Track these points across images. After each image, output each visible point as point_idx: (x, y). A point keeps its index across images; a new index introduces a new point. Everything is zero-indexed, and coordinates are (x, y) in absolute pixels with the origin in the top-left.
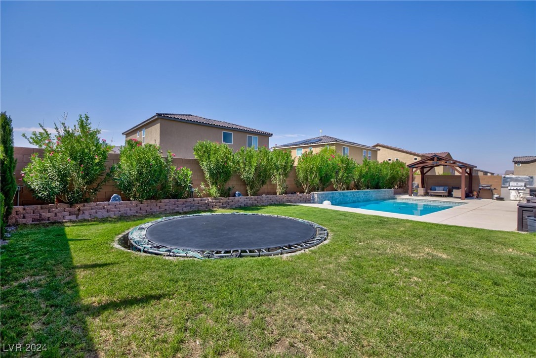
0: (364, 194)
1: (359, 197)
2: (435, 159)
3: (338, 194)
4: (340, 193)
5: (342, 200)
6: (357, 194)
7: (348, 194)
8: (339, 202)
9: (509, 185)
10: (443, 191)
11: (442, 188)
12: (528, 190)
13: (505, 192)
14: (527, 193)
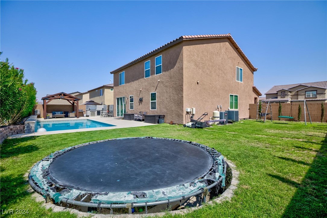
2: (62, 95)
9: (90, 109)
10: (61, 114)
11: (59, 113)
12: (96, 111)
13: (89, 113)
14: (96, 113)
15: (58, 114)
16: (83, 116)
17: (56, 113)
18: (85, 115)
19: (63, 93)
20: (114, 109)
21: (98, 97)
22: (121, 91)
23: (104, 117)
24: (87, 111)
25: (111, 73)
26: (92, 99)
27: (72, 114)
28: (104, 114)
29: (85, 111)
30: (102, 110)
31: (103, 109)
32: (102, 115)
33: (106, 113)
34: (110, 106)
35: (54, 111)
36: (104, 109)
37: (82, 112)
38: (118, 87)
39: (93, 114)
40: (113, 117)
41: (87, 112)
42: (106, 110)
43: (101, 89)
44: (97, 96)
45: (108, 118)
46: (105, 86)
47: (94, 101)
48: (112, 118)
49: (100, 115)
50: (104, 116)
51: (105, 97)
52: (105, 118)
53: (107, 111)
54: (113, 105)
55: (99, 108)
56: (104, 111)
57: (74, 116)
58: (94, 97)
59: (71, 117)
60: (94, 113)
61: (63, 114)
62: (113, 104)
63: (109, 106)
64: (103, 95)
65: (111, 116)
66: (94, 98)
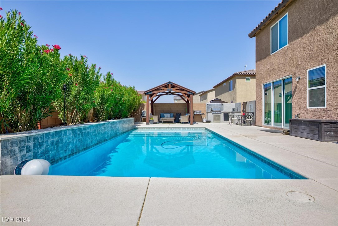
0: (111, 127)
1: (105, 133)
2: (170, 86)
3: (70, 134)
4: (74, 131)
5: (79, 145)
6: (103, 127)
7: (90, 131)
8: (73, 150)
9: (212, 111)
10: (171, 117)
11: (169, 115)
12: (223, 114)
13: (211, 116)
14: (222, 116)
15: (167, 117)
16: (202, 122)
17: (165, 115)
18: (204, 120)
19: (170, 82)
20: (257, 109)
21: (227, 94)
22: (275, 67)
23: (237, 124)
24: (207, 113)
25: (251, 36)
26: (219, 97)
27: (184, 118)
28: (235, 118)
29: (205, 113)
30: (231, 112)
31: (234, 110)
32: (232, 120)
33: (240, 117)
34: (248, 104)
35: (163, 113)
36: (236, 111)
37: (201, 114)
38: (268, 59)
39: (217, 119)
40: (254, 126)
41: (207, 115)
42: (240, 112)
43: (231, 81)
44: (225, 93)
45: (243, 127)
46: (237, 74)
47: (220, 100)
48: (251, 127)
49: (228, 120)
50: (236, 122)
51: (237, 91)
52: (238, 126)
53: (241, 114)
54: (255, 101)
55: (228, 108)
56: (235, 114)
57: (188, 121)
58: (222, 94)
59: (183, 123)
60: (219, 116)
61: (173, 117)
62: (255, 99)
63: (245, 104)
64: (233, 89)
65: (251, 124)
66: (220, 96)
